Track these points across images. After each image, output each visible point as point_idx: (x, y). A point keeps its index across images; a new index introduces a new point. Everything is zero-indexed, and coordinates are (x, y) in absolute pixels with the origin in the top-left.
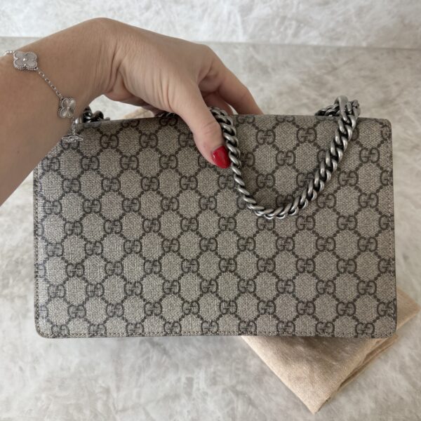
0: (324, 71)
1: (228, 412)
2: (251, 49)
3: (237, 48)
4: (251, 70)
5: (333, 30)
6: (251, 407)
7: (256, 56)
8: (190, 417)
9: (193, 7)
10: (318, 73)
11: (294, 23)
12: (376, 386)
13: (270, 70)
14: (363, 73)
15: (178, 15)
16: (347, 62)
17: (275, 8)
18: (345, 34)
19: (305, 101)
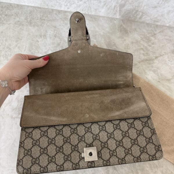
0: (150, 35)
1: (106, 172)
2: (121, 22)
3: (115, 20)
4: (121, 31)
5: (156, 18)
6: (115, 171)
7: (123, 25)
8: (92, 172)
9: (100, 2)
10: (148, 35)
11: (141, 13)
12: (162, 167)
13: (129, 32)
14: (166, 37)
15: (93, 4)
16: (160, 32)
17: (134, 7)
18: (161, 20)
19: (142, 47)
